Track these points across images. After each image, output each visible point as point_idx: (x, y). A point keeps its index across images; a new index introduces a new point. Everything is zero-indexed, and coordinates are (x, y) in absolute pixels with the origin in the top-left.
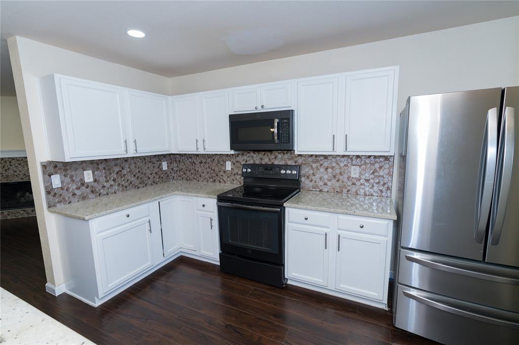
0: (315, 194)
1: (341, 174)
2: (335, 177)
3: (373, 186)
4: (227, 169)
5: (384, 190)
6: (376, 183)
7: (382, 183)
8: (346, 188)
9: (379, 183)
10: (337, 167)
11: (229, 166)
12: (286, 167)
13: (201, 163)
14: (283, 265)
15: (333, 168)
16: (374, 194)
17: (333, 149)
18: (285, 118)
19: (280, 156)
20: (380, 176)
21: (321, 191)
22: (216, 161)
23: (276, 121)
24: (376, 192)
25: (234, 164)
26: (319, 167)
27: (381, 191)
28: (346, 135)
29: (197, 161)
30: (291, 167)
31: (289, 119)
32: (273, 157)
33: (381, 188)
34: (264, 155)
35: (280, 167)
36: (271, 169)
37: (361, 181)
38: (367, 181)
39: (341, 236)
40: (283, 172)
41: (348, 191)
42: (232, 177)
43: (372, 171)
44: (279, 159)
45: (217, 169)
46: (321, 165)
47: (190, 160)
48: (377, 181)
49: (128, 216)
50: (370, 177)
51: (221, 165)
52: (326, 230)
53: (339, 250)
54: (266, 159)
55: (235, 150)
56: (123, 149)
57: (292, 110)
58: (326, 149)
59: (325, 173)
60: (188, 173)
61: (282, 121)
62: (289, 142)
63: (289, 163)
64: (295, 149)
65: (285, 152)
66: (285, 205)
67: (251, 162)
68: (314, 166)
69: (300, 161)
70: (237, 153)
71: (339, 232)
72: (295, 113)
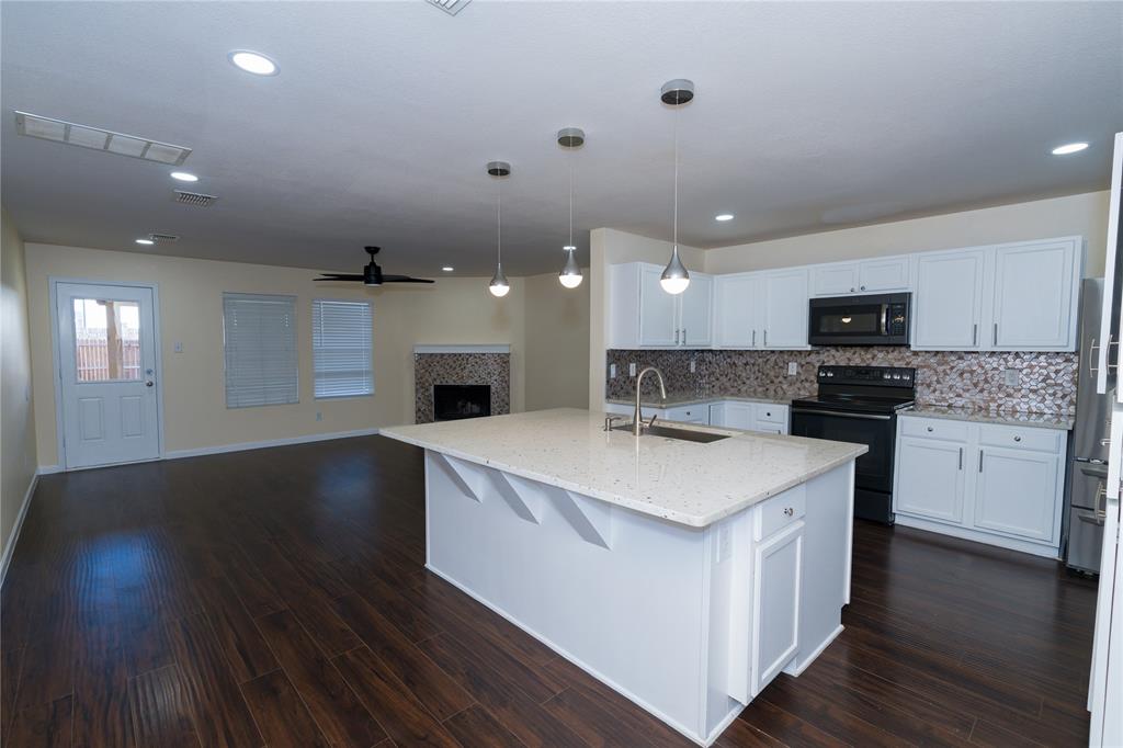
0: (940, 410)
1: (986, 381)
2: (976, 385)
3: (1044, 400)
4: (790, 373)
5: (1064, 405)
6: (1050, 395)
7: (1060, 394)
8: (996, 401)
9: (1054, 394)
10: (979, 370)
11: (793, 369)
12: (892, 370)
13: (746, 364)
14: (891, 493)
15: (972, 372)
16: (1046, 411)
17: (975, 343)
18: (899, 304)
19: (881, 355)
20: (1056, 384)
21: (950, 406)
22: (771, 363)
23: (885, 307)
24: (1050, 408)
25: (802, 366)
26: (948, 371)
27: (1059, 406)
28: (996, 325)
29: (740, 362)
30: (901, 371)
31: (905, 304)
32: (869, 356)
33: (1059, 402)
34: (854, 353)
35: (882, 370)
36: (867, 373)
37: (1023, 392)
38: (1034, 392)
39: (985, 453)
40: (887, 377)
41: (999, 406)
42: (798, 385)
43: (1042, 377)
44: (880, 359)
45: (772, 374)
46: (952, 368)
47: (729, 360)
48: (1051, 391)
49: (689, 413)
50: (1040, 386)
51: (781, 367)
52: (961, 445)
53: (981, 470)
54: (858, 358)
55: (813, 345)
56: (674, 340)
57: (910, 294)
58: (963, 342)
59: (959, 379)
60: (724, 379)
61: (894, 307)
62: (903, 334)
63: (896, 365)
64: (912, 343)
65: (892, 349)
66: (897, 412)
67: (832, 363)
68: (941, 369)
69: (915, 362)
70: (817, 348)
71: (983, 448)
72: (914, 297)
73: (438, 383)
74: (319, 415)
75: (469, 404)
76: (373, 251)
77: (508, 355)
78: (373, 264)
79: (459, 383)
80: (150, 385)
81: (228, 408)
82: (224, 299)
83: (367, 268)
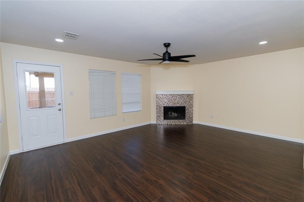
73: (165, 106)
74: (124, 120)
75: (173, 113)
76: (167, 45)
77: (193, 94)
78: (167, 52)
79: (173, 106)
80: (60, 110)
81: (91, 118)
82: (89, 72)
83: (164, 54)
